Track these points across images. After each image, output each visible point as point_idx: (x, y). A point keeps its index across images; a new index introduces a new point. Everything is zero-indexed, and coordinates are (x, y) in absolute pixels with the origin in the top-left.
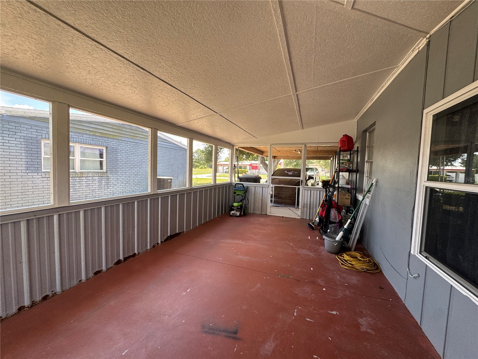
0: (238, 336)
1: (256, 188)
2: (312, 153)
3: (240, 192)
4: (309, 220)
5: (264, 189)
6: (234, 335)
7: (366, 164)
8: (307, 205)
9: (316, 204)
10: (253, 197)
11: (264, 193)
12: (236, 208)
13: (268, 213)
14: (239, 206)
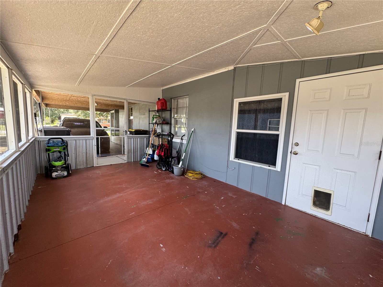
0: (224, 233)
1: (78, 141)
2: (104, 106)
3: (59, 148)
4: (133, 162)
5: (88, 141)
6: (222, 235)
7: (173, 119)
8: (131, 151)
9: (137, 148)
10: (73, 151)
11: (88, 146)
12: (60, 168)
13: (95, 165)
14: (64, 165)
